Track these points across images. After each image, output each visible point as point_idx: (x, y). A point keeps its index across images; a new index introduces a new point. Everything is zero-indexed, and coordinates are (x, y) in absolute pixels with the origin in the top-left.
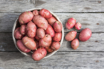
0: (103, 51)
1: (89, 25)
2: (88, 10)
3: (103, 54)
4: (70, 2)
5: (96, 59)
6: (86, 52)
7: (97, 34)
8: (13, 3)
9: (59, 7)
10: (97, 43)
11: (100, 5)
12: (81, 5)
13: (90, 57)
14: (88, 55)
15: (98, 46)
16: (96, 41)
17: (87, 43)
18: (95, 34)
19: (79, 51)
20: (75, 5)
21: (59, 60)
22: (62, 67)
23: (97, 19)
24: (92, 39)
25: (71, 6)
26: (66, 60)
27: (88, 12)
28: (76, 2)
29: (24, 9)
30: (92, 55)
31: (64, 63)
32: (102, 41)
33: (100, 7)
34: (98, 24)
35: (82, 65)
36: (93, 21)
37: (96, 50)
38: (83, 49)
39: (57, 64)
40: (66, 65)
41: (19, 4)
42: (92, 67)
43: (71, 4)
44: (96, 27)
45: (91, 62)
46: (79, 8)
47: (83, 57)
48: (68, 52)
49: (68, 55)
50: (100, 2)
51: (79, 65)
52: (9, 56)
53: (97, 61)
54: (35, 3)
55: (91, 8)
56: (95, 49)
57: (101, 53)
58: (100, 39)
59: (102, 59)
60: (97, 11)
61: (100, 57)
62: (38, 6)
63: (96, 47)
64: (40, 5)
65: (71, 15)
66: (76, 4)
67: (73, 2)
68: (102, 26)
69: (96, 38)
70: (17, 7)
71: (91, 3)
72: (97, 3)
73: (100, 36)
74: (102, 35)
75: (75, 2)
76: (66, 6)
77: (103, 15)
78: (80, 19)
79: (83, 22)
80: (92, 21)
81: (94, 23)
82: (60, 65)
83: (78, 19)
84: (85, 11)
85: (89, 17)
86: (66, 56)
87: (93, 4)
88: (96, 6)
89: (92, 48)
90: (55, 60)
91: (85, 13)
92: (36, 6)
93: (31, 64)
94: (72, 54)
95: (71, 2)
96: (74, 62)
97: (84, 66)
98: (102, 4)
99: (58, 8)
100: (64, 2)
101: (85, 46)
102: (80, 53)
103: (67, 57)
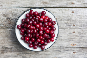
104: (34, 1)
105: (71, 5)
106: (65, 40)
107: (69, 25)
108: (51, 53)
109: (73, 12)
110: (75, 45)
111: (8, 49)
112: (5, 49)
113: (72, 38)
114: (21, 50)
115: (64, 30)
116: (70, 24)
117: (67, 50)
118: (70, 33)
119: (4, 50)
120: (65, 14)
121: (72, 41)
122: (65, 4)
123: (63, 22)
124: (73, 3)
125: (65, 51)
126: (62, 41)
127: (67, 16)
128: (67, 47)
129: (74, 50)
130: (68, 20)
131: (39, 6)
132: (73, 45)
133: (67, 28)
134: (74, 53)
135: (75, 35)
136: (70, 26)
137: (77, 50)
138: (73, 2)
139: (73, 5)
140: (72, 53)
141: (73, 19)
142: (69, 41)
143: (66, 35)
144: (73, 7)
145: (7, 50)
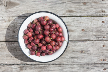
0: (89, 63)
1: (72, 31)
2: (71, 13)
3: (89, 67)
4: (49, 4)
6: (69, 65)
7: (83, 42)
10: (83, 54)
11: (85, 7)
12: (62, 7)
13: (74, 71)
14: (71, 68)
15: (83, 57)
16: (82, 52)
17: (71, 54)
18: (80, 42)
19: (61, 63)
20: (55, 7)
23: (82, 24)
24: (77, 48)
25: (50, 8)
27: (72, 15)
28: (57, 4)
30: (77, 68)
32: (88, 51)
33: (86, 9)
34: (83, 30)
36: (78, 27)
37: (82, 61)
38: (65, 62)
43: (50, 6)
44: (80, 34)
46: (60, 10)
47: (65, 71)
48: (47, 65)
49: (48, 69)
50: (85, 4)
54: (5, 4)
55: (74, 10)
56: (80, 61)
57: (87, 66)
58: (86, 49)
60: (82, 14)
61: (87, 71)
62: (10, 8)
63: (82, 58)
64: (13, 7)
66: (57, 6)
67: (53, 3)
68: (88, 32)
69: (81, 48)
71: (74, 5)
72: (81, 4)
73: (86, 45)
74: (88, 44)
75: (55, 4)
76: (44, 8)
77: (89, 19)
80: (76, 27)
81: (79, 29)
84: (67, 14)
85: (73, 22)
86: (45, 70)
87: (77, 6)
88: (80, 8)
89: (77, 59)
91: (68, 16)
92: (8, 8)
94: (53, 67)
95: (51, 3)
98: (88, 6)
100: (42, 3)
101: (68, 58)
102: (62, 66)
103: (47, 71)
104: (58, 9)
105: (100, 14)
106: (94, 55)
107: (98, 38)
108: (77, 70)
109: (103, 22)
110: (106, 60)
111: (28, 65)
112: (24, 65)
113: (102, 53)
114: (43, 66)
115: (93, 43)
116: (100, 36)
117: (96, 67)
118: (100, 47)
119: (24, 67)
120: (94, 25)
121: (102, 56)
122: (94, 13)
123: (91, 33)
124: (103, 12)
125: (94, 68)
126: (90, 56)
127: (97, 27)
128: (96, 63)
129: (104, 67)
130: (97, 32)
131: (63, 15)
132: (104, 60)
133: (96, 41)
134: (104, 69)
135: (106, 49)
136: (100, 38)
137: (107, 66)
138: (103, 9)
139: (104, 13)
140: (102, 70)
141: (103, 30)
142: (98, 56)
143: (95, 49)
144: (103, 15)
145: (26, 67)
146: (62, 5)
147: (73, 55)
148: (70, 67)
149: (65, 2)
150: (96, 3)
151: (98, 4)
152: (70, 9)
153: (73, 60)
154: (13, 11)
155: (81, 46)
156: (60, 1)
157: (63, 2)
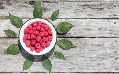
0: (104, 54)
1: (91, 30)
3: (104, 57)
4: (74, 9)
5: (98, 62)
8: (21, 9)
9: (64, 14)
10: (99, 47)
11: (101, 11)
12: (84, 12)
13: (93, 61)
16: (98, 45)
17: (90, 47)
18: (97, 38)
19: (83, 54)
21: (63, 63)
22: (67, 70)
23: (98, 24)
24: (95, 43)
25: (75, 12)
26: (71, 63)
27: (91, 18)
29: (31, 15)
30: (94, 58)
31: (69, 66)
32: (104, 45)
33: (102, 13)
34: (99, 29)
35: (85, 68)
36: (95, 27)
37: (98, 53)
38: (86, 53)
39: (62, 67)
40: (70, 68)
41: (27, 11)
42: (95, 69)
44: (98, 32)
45: (94, 65)
46: (82, 14)
47: (86, 61)
48: (72, 56)
49: (72, 59)
50: (101, 9)
51: (82, 67)
52: (16, 59)
53: (99, 64)
55: (93, 14)
58: (102, 43)
59: (104, 61)
60: (99, 17)
61: (102, 60)
63: (99, 50)
64: (46, 12)
65: (75, 21)
66: (80, 11)
67: (77, 9)
68: (103, 31)
70: (24, 14)
71: (93, 10)
72: (98, 9)
74: (103, 40)
75: (79, 9)
76: (70, 12)
77: (104, 21)
78: (84, 25)
79: (86, 27)
80: (94, 26)
81: (96, 29)
82: (65, 68)
83: (81, 25)
84: (87, 17)
85: (92, 23)
86: (70, 60)
88: (98, 12)
89: (95, 52)
90: (60, 64)
91: (88, 19)
93: (38, 67)
94: (76, 57)
96: (77, 65)
97: (87, 68)
98: (104, 11)
99: (62, 14)
101: (88, 50)
102: (83, 57)
103: (72, 60)
146: (84, 10)
147: (92, 48)
148: (89, 57)
149: (86, 8)
150: (110, 9)
151: (111, 9)
152: (90, 13)
153: (92, 52)
154: (46, 14)
155: (98, 41)
156: (82, 7)
157: (84, 8)
